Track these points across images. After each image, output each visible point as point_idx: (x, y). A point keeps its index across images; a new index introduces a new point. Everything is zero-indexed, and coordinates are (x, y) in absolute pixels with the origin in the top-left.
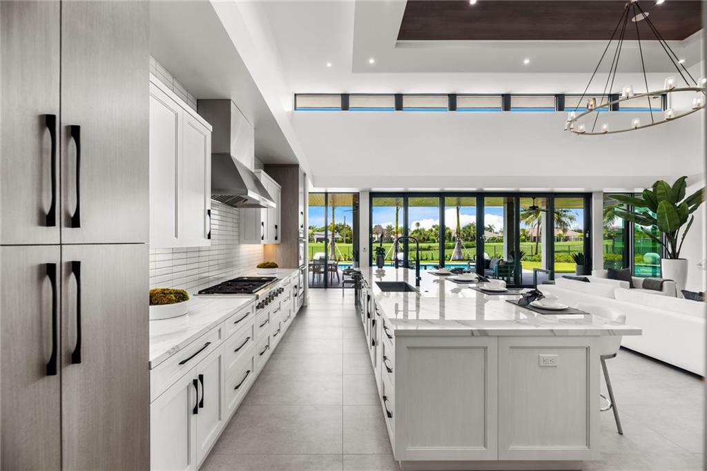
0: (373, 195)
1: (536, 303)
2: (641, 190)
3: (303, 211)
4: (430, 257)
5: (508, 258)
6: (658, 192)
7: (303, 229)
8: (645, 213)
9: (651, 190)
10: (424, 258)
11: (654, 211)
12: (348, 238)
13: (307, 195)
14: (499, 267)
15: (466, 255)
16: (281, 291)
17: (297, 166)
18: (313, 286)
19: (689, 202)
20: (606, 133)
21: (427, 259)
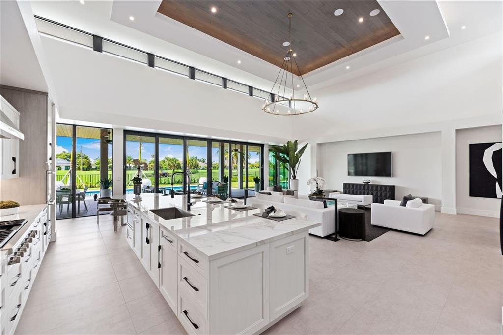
0: (126, 132)
1: (272, 214)
2: (283, 145)
3: (51, 143)
4: (167, 182)
5: (222, 181)
6: (290, 147)
7: (51, 161)
8: (284, 157)
9: (286, 145)
10: (163, 182)
11: (288, 156)
12: (85, 166)
13: (56, 125)
14: (219, 187)
15: (193, 179)
16: (33, 234)
17: (46, 94)
18: (61, 217)
19: (299, 152)
20: (278, 114)
21: (164, 183)
